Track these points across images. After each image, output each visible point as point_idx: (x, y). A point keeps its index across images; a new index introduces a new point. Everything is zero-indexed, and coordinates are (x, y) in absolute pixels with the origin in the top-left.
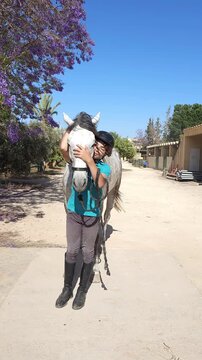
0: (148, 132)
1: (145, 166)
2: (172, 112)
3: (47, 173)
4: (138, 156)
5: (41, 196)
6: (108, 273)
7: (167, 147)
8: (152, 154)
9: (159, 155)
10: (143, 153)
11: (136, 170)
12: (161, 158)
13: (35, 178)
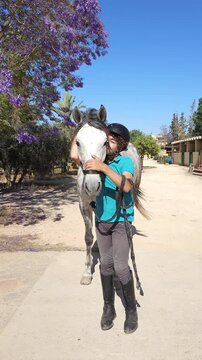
0: (172, 127)
1: (170, 163)
2: (197, 106)
3: (71, 173)
4: (163, 153)
5: (63, 197)
6: (142, 293)
7: (192, 142)
8: (178, 149)
9: (184, 151)
10: (168, 150)
11: (161, 167)
12: (187, 154)
13: (59, 179)
